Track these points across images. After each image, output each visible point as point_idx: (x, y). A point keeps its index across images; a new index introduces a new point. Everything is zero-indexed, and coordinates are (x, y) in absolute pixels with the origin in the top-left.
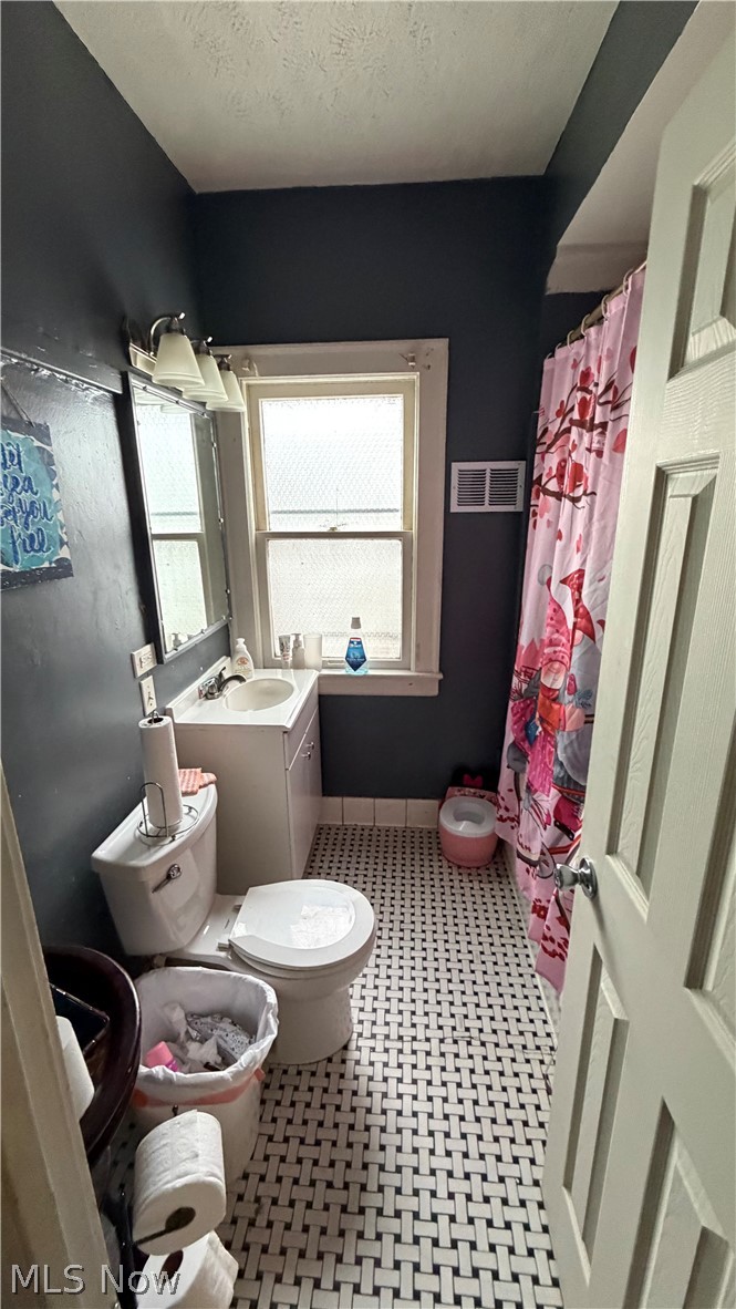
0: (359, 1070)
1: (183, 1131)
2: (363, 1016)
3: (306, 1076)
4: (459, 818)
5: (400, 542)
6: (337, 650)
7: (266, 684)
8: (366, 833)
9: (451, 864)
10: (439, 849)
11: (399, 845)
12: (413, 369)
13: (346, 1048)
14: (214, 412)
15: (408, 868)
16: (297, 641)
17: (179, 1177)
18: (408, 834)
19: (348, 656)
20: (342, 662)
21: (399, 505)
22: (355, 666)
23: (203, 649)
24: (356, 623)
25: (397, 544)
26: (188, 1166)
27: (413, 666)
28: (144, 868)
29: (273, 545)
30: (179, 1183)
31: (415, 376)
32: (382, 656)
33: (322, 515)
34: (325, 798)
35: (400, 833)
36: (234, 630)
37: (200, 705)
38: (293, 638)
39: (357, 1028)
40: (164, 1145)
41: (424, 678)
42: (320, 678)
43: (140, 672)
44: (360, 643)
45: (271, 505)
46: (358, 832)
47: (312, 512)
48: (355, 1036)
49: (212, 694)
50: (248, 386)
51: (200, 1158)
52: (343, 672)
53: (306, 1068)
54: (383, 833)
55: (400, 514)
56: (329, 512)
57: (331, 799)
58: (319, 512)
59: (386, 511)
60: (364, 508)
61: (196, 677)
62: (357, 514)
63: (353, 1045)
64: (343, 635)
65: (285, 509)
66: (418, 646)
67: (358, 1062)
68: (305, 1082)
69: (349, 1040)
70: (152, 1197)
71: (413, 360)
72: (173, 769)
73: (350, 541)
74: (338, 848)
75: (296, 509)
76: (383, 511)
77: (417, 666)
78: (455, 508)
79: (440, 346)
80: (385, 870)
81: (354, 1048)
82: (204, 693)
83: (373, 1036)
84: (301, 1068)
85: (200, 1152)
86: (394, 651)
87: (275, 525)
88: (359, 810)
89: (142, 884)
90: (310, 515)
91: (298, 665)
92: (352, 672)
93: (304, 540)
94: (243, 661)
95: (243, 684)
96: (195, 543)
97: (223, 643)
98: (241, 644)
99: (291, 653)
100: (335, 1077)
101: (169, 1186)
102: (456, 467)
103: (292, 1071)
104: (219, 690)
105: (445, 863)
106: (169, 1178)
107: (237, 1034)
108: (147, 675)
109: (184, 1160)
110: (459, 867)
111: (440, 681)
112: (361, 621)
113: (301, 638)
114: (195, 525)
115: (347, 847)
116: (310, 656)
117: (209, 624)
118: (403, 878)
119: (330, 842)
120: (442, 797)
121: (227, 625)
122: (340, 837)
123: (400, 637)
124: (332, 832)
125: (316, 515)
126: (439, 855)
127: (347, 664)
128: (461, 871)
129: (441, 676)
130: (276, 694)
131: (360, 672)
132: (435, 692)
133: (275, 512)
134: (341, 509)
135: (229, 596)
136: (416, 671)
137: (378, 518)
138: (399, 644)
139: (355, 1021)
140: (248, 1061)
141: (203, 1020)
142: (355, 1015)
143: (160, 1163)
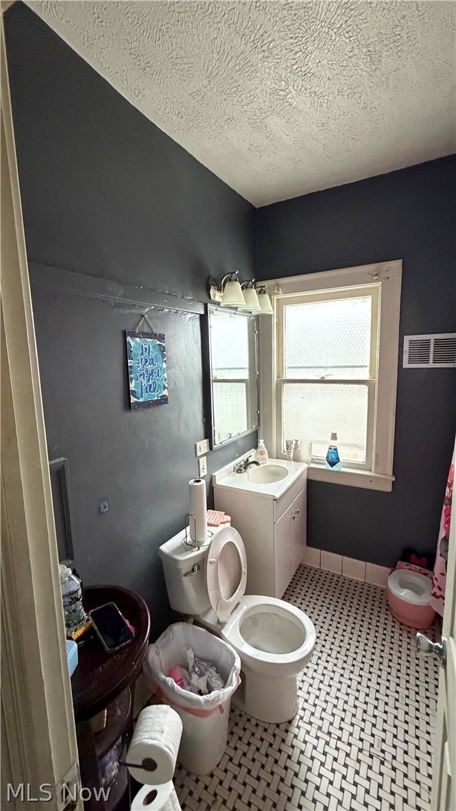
0: (295, 742)
1: (161, 715)
2: (306, 705)
3: (260, 729)
4: (403, 585)
5: (367, 387)
6: (322, 452)
7: (274, 468)
8: (335, 578)
9: (394, 620)
10: (388, 605)
11: (357, 594)
12: (377, 280)
13: (290, 722)
14: (258, 316)
15: (360, 612)
16: (296, 444)
17: (152, 739)
18: (366, 588)
19: (327, 457)
20: (324, 460)
21: (368, 363)
22: (332, 464)
23: (240, 443)
24: (334, 437)
25: (365, 388)
26: (157, 735)
27: (373, 469)
28: (180, 561)
29: (286, 386)
30: (150, 742)
31: (379, 284)
32: (352, 460)
33: (316, 369)
34: (309, 548)
35: (359, 586)
36: (261, 434)
37: (233, 475)
38: (294, 442)
39: (301, 712)
40: (150, 718)
41: (381, 478)
42: (309, 469)
43: (199, 454)
44: (336, 449)
45: (287, 364)
46: (329, 577)
47: (311, 367)
48: (298, 717)
49: (241, 470)
50: (278, 300)
51: (164, 734)
52: (324, 467)
53: (263, 724)
54: (347, 582)
55: (368, 368)
56: (321, 367)
57: (313, 549)
58: (315, 367)
59: (359, 367)
60: (343, 365)
61: (234, 459)
62: (339, 369)
63: (295, 723)
64: (325, 443)
65: (295, 366)
66: (377, 456)
67: (296, 736)
68: (259, 733)
69: (293, 718)
70: (137, 743)
71: (377, 275)
72: (203, 509)
73: (333, 385)
74: (314, 583)
75: (301, 366)
76: (357, 367)
77: (376, 469)
78: (406, 365)
79: (396, 265)
80: (343, 609)
81: (296, 725)
82: (236, 469)
83: (310, 723)
84: (258, 722)
85: (165, 731)
86: (361, 457)
87: (290, 375)
88: (332, 562)
89: (179, 570)
90: (309, 369)
91: (297, 459)
92: (330, 468)
93: (304, 384)
94: (262, 453)
95: (259, 467)
96: (244, 384)
97: (253, 440)
98: (261, 443)
99: (292, 451)
100: (278, 739)
101: (145, 741)
102: (407, 339)
103: (253, 722)
104: (245, 468)
105: (390, 618)
106: (147, 736)
107: (217, 679)
108: (203, 455)
109: (155, 731)
110: (401, 624)
111: (393, 482)
112: (338, 436)
113: (299, 443)
114: (245, 375)
115: (320, 585)
116: (304, 454)
117: (248, 429)
118: (355, 618)
119: (310, 578)
120: (393, 567)
121: (257, 431)
122: (317, 577)
123: (365, 448)
124: (312, 572)
125: (312, 369)
126: (387, 610)
127: (327, 462)
128: (402, 627)
129: (394, 479)
130: (277, 475)
131: (335, 468)
132: (389, 489)
133: (289, 368)
134: (329, 365)
135: (259, 415)
136: (375, 473)
137: (353, 371)
138: (364, 453)
139: (300, 707)
140: (215, 696)
141: (203, 663)
142: (301, 703)
143: (146, 726)
